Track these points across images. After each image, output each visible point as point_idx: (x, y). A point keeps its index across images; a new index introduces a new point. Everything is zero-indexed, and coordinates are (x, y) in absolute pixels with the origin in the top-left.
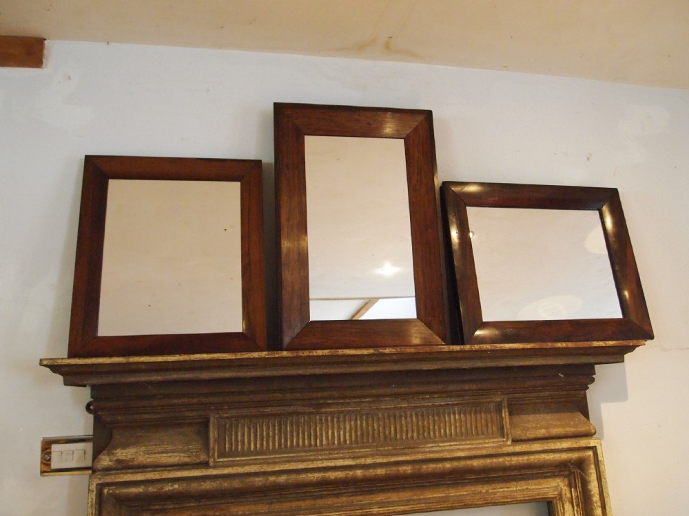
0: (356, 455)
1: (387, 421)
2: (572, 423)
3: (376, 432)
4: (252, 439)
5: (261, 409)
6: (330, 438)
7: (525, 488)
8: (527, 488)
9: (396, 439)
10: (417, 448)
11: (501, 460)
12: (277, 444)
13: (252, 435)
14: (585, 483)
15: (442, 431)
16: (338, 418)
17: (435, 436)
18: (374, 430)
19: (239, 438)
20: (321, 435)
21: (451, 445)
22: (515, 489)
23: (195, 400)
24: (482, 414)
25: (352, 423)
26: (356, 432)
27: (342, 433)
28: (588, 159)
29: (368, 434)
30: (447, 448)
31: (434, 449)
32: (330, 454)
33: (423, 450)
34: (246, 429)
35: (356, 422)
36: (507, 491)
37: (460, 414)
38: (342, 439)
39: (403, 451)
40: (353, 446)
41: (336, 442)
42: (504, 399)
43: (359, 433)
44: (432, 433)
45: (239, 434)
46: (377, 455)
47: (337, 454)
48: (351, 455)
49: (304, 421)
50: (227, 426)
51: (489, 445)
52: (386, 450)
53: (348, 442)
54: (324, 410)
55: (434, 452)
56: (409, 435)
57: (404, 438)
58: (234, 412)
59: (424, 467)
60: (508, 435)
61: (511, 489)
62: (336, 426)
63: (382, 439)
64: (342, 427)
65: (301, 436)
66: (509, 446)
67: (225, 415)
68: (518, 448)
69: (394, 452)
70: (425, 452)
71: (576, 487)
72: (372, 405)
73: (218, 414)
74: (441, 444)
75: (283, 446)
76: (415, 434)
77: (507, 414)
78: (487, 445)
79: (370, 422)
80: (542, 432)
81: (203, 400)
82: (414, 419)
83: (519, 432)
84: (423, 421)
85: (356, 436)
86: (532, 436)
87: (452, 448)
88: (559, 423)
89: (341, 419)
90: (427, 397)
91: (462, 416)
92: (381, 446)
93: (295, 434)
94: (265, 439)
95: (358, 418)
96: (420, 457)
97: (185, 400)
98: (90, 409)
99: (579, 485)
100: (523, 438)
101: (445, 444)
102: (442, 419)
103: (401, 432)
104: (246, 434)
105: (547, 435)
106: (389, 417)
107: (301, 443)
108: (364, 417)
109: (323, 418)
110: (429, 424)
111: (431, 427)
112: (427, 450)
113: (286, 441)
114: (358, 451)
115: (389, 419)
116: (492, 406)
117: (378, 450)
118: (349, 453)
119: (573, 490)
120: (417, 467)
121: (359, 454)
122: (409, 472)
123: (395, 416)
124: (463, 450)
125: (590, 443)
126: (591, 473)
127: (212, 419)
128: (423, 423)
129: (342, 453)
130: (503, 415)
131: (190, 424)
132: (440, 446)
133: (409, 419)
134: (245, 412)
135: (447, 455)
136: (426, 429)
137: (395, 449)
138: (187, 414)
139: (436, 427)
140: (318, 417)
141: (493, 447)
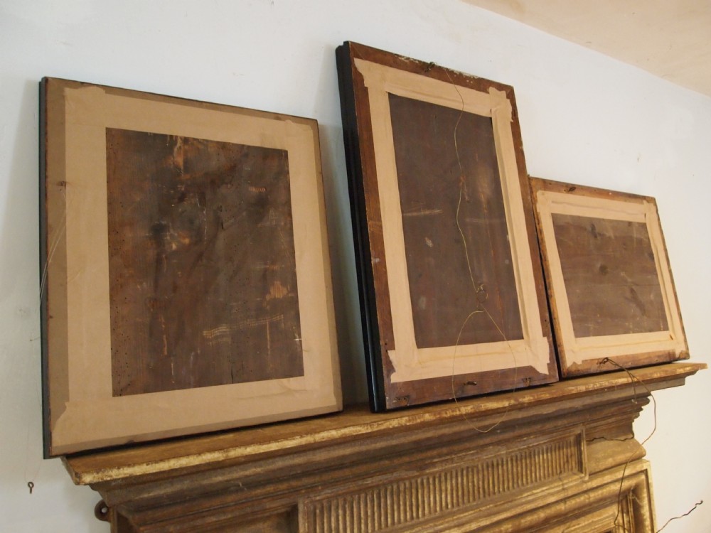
0: (460, 521)
1: (486, 473)
2: (629, 447)
3: (476, 488)
4: (348, 523)
5: (360, 483)
6: (432, 504)
7: (590, 521)
8: (592, 522)
9: (494, 493)
10: (515, 500)
11: (582, 498)
12: (376, 525)
13: (348, 519)
14: (637, 508)
15: (533, 475)
16: (440, 477)
17: (527, 483)
18: (474, 486)
19: (333, 525)
20: (423, 502)
21: (543, 491)
22: (583, 524)
23: (284, 486)
24: (565, 450)
25: (454, 482)
26: (457, 491)
27: (443, 496)
28: (638, 159)
29: (469, 492)
30: (540, 495)
31: (530, 498)
32: (436, 526)
33: (519, 501)
34: (340, 512)
35: (457, 480)
36: (578, 528)
37: (547, 453)
38: (444, 504)
39: (502, 507)
40: (455, 509)
41: (438, 509)
42: (582, 431)
43: (460, 493)
44: (524, 480)
45: (333, 519)
46: (480, 517)
47: (442, 524)
48: (456, 522)
49: (405, 489)
50: (318, 511)
51: (573, 482)
52: (488, 509)
53: (450, 506)
54: (427, 471)
55: (529, 502)
56: (506, 486)
57: (501, 490)
58: (328, 492)
59: (523, 521)
60: (585, 470)
61: (581, 525)
62: (437, 489)
63: (481, 496)
64: (443, 488)
65: (402, 508)
66: (588, 481)
67: (318, 498)
68: (594, 483)
69: (495, 509)
70: (522, 504)
71: (628, 513)
72: (474, 457)
73: (308, 497)
74: (535, 491)
75: (383, 526)
76: (511, 484)
77: (585, 447)
78: (571, 484)
79: (470, 477)
80: (610, 462)
81: (294, 483)
82: (510, 465)
83: (594, 465)
84: (517, 467)
85: (457, 496)
86: (604, 467)
87: (543, 494)
88: (620, 449)
89: (443, 478)
90: (525, 438)
91: (549, 454)
92: (483, 504)
93: (396, 507)
94: (363, 521)
95: (459, 474)
96: (519, 510)
97: (270, 488)
98: (101, 512)
99: (631, 509)
100: (597, 470)
101: (538, 491)
102: (533, 462)
103: (499, 482)
104: (340, 518)
105: (614, 464)
106: (488, 467)
107: (402, 518)
108: (465, 472)
109: (425, 481)
110: (522, 468)
111: (524, 473)
112: (524, 500)
113: (386, 519)
114: (462, 515)
115: (488, 470)
116: (572, 439)
117: (480, 510)
118: (453, 520)
119: (625, 515)
120: (516, 522)
121: (464, 520)
122: (510, 530)
123: (493, 465)
124: (552, 494)
125: (643, 467)
126: (644, 498)
127: (301, 508)
128: (517, 470)
129: (448, 522)
130: (582, 448)
131: (268, 518)
132: (533, 494)
133: (505, 467)
134: (341, 489)
135: (541, 503)
136: (520, 475)
137: (496, 506)
138: (268, 506)
139: (529, 472)
140: (419, 481)
141: (576, 485)
